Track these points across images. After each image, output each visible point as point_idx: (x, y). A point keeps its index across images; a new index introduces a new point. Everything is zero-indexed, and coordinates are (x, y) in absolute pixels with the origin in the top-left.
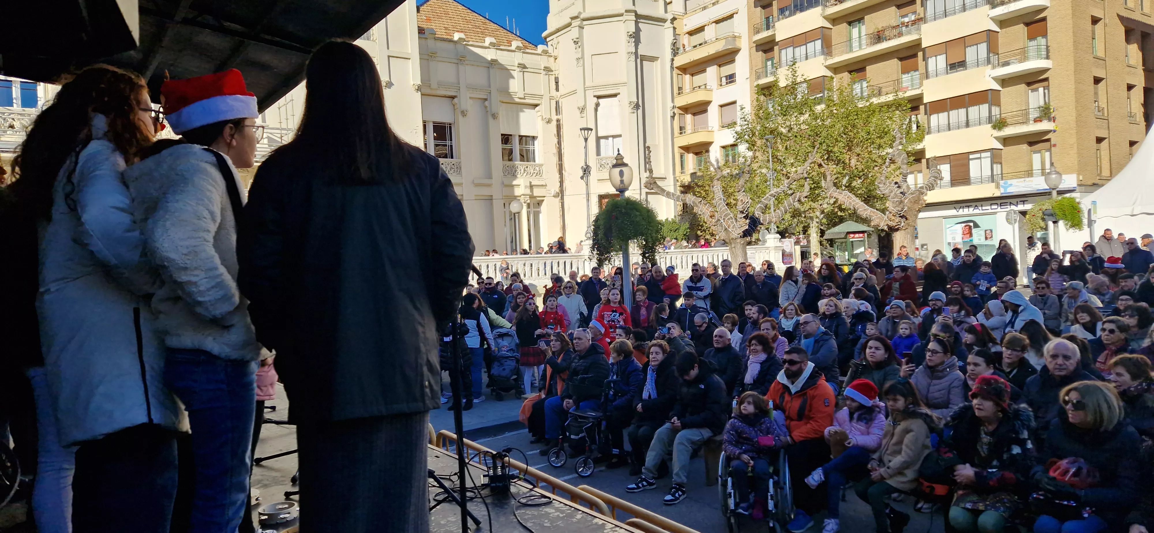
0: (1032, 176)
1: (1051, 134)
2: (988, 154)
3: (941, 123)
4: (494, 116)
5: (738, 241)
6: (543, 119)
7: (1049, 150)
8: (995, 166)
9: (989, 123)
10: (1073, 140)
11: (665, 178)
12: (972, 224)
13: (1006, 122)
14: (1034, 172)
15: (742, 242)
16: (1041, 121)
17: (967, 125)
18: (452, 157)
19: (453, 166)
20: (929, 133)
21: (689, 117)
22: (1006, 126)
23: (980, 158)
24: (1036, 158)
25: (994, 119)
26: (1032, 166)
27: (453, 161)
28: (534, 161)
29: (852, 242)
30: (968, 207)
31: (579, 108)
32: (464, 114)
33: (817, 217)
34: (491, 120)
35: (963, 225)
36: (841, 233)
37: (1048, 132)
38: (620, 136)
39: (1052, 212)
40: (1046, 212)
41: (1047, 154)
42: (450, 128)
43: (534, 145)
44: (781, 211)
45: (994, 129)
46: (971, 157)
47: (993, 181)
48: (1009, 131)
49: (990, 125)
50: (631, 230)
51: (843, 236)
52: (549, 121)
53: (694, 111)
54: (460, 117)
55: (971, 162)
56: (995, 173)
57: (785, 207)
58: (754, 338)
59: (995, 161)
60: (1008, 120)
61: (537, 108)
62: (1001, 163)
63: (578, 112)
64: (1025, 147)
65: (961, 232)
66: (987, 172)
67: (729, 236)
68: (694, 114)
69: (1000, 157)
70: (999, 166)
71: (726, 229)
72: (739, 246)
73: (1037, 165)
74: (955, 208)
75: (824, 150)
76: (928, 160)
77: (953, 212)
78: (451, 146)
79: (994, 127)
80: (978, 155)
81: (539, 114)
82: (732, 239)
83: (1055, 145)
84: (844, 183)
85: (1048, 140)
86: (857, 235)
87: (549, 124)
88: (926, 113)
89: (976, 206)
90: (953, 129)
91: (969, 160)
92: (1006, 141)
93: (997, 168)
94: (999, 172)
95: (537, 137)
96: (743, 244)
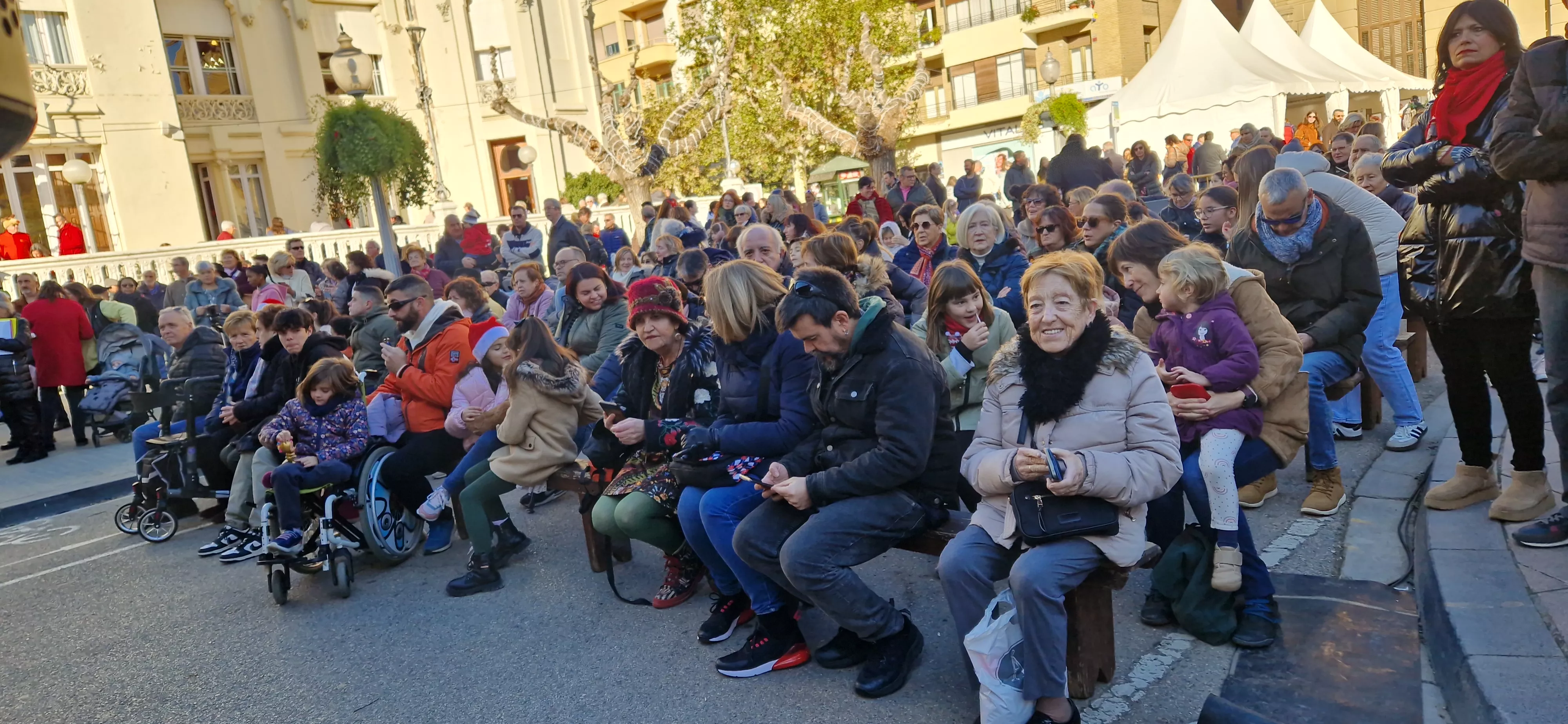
0: (1072, 82)
1: (1090, 24)
2: (1019, 56)
3: (961, 17)
4: (302, 24)
5: (636, 181)
6: (386, 27)
7: (1089, 46)
8: (1027, 71)
9: (1018, 13)
10: (1115, 31)
11: (587, 110)
12: (1006, 153)
13: (1037, 11)
14: (1074, 76)
15: (642, 184)
16: (1077, 7)
17: (992, 18)
18: (238, 92)
19: (241, 107)
20: (947, 31)
21: (639, 25)
22: (1038, 16)
23: (1009, 63)
24: (1076, 57)
25: (1023, 7)
26: (1070, 68)
27: (240, 98)
28: (382, 93)
29: (846, 184)
30: (1000, 129)
31: (438, 7)
32: (247, 21)
33: (799, 154)
34: (297, 31)
35: (997, 154)
36: (828, 173)
37: (1085, 22)
38: (508, 49)
39: (1049, 114)
40: (1043, 116)
41: (1088, 51)
42: (229, 45)
43: (377, 68)
44: (696, 134)
45: (1024, 21)
46: (999, 61)
47: (1026, 93)
48: (1042, 23)
49: (1020, 15)
50: (366, 154)
51: (831, 177)
52: (397, 30)
53: (647, 15)
54: (242, 27)
55: (999, 68)
56: (1028, 82)
57: (701, 129)
58: (452, 287)
59: (1028, 64)
60: (1039, 8)
61: (375, 10)
62: (1035, 68)
63: (438, 13)
64: (1061, 43)
65: (993, 164)
66: (1019, 81)
67: (622, 176)
68: (646, 21)
69: (1033, 58)
70: (1033, 71)
71: (617, 166)
72: (638, 189)
73: (1077, 68)
74: (985, 133)
75: (796, 56)
76: (948, 69)
77: (981, 138)
78: (235, 75)
79: (1024, 19)
80: (1005, 59)
81: (379, 19)
82: (627, 180)
83: (1095, 40)
84: (829, 104)
85: (1088, 33)
86: (850, 175)
87: (398, 35)
88: (942, 5)
89: (1010, 128)
90: (975, 24)
91: (996, 65)
92: (1041, 37)
93: (1030, 73)
94: (1034, 80)
95: (381, 56)
96: (644, 186)
